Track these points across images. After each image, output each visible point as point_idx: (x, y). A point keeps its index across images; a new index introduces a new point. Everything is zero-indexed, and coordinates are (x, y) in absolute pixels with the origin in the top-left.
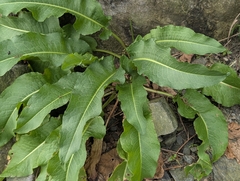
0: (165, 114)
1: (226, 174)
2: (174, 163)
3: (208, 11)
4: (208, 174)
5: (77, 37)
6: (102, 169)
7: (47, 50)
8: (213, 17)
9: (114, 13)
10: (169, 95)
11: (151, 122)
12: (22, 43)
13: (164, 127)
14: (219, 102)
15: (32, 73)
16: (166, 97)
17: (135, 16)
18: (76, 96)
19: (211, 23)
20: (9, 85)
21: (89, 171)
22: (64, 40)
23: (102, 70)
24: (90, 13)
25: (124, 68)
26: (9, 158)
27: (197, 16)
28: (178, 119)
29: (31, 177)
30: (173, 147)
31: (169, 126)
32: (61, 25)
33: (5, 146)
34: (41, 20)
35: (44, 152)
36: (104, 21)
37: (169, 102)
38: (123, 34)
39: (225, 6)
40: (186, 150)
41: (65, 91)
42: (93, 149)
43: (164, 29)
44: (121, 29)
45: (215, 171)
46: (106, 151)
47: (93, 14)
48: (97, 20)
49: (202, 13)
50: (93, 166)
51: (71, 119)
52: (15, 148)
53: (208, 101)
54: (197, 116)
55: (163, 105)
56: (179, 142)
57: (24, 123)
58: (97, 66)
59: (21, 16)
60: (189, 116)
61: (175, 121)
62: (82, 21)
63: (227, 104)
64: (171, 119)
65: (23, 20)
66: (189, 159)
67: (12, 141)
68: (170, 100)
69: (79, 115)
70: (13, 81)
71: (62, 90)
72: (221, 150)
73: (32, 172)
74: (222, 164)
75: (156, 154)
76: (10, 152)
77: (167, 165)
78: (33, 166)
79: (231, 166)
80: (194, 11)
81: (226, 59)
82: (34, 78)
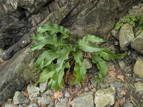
0: (88, 62)
1: (107, 81)
2: (91, 78)
3: (101, 32)
4: (102, 81)
5: (62, 40)
6: (69, 80)
7: (53, 42)
8: (103, 34)
9: (73, 33)
10: (89, 57)
11: (83, 63)
12: (46, 40)
13: (88, 66)
14: (105, 59)
15: (48, 50)
16: (88, 58)
17: (79, 34)
18: (61, 54)
19: (102, 36)
20: (41, 54)
21: (65, 81)
22: (58, 40)
23: (69, 48)
24: (65, 32)
25: (75, 47)
26: (40, 77)
27: (98, 33)
28: (92, 65)
29: (47, 82)
30: (91, 73)
31: (90, 66)
32: (57, 36)
33: (39, 73)
34: (51, 34)
35: (51, 74)
36: (70, 35)
37: (89, 59)
38: (75, 39)
39: (106, 30)
40: (95, 74)
41: (58, 54)
42: (66, 74)
43: (87, 36)
44: (75, 38)
45: (104, 80)
46: (70, 75)
47: (66, 33)
48: (68, 34)
49: (99, 33)
50: (66, 79)
51: (60, 60)
52: (42, 74)
53: (101, 59)
54: (97, 62)
55: (88, 60)
56: (93, 72)
57: (46, 63)
58: (67, 47)
59: (46, 33)
60: (95, 63)
61: (91, 65)
62: (63, 35)
63: (108, 60)
64: (90, 64)
65: (46, 35)
66: (96, 77)
67: (41, 71)
68: (90, 59)
69: (62, 59)
70: (42, 53)
71: (57, 54)
72: (106, 73)
73: (47, 80)
74: (106, 78)
75: (85, 72)
76: (41, 75)
77: (89, 79)
78: (48, 78)
79: (109, 78)
80: (97, 32)
81: (107, 47)
82: (49, 52)
